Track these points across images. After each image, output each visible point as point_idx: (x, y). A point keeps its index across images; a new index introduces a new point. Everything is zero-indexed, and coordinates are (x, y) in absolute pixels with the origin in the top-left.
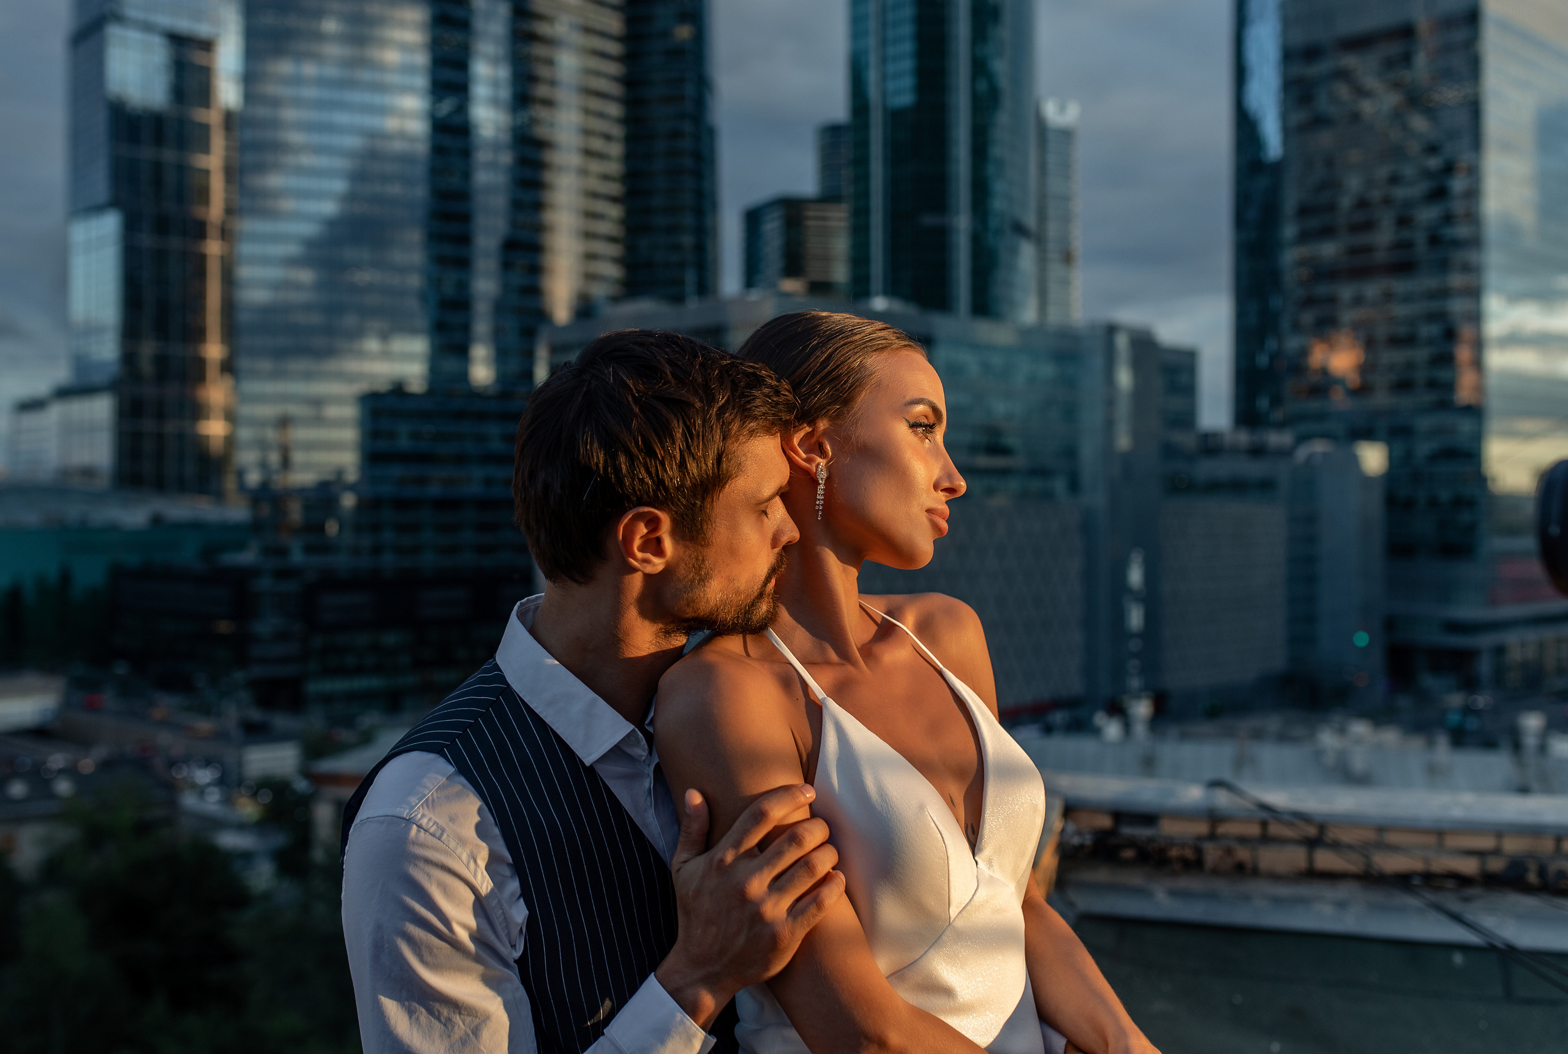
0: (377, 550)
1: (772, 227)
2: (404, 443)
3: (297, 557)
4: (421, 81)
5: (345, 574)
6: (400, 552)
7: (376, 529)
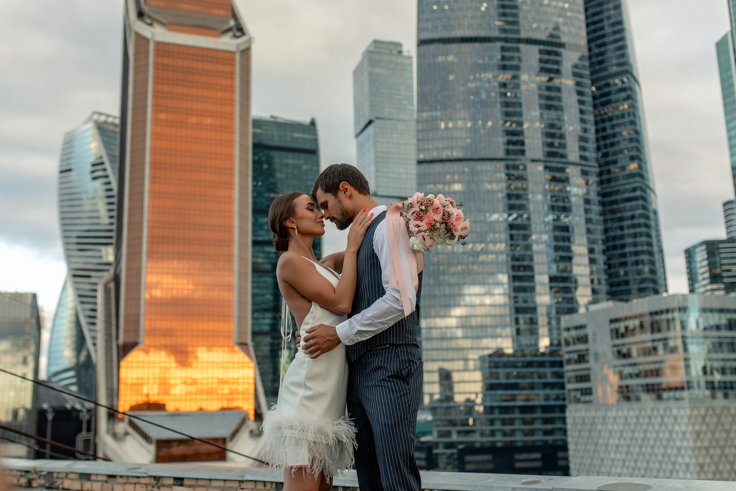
0: (493, 433)
1: (701, 256)
2: (503, 380)
3: (454, 437)
4: (501, 206)
5: (478, 445)
6: (505, 434)
7: (492, 422)
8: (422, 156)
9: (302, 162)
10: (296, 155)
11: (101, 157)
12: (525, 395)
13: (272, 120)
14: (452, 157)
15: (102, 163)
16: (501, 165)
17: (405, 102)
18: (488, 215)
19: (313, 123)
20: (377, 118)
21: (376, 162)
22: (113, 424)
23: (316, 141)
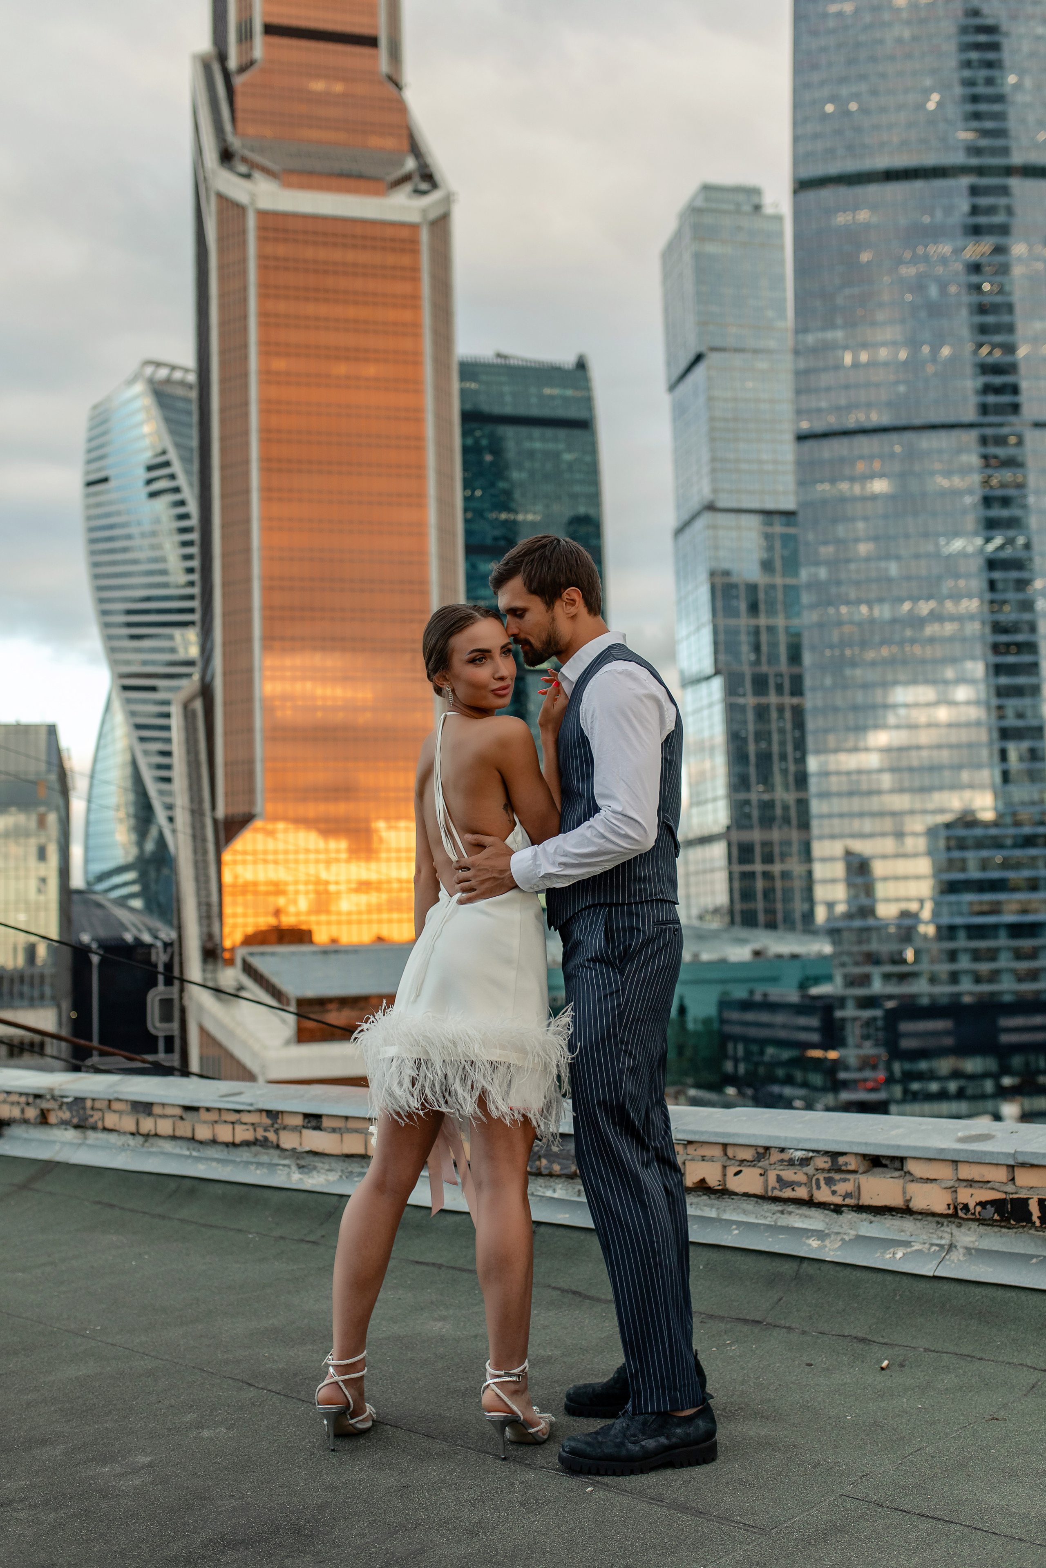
0: (954, 977)
2: (974, 874)
3: (877, 987)
4: (970, 521)
5: (925, 1001)
6: (978, 979)
7: (952, 956)
8: (805, 425)
9: (561, 446)
10: (549, 432)
11: (164, 452)
12: (1020, 902)
13: (499, 361)
14: (868, 425)
15: (167, 464)
16: (971, 437)
17: (770, 314)
18: (942, 541)
19: (581, 365)
20: (714, 349)
21: (712, 440)
22: (214, 971)
23: (588, 401)
